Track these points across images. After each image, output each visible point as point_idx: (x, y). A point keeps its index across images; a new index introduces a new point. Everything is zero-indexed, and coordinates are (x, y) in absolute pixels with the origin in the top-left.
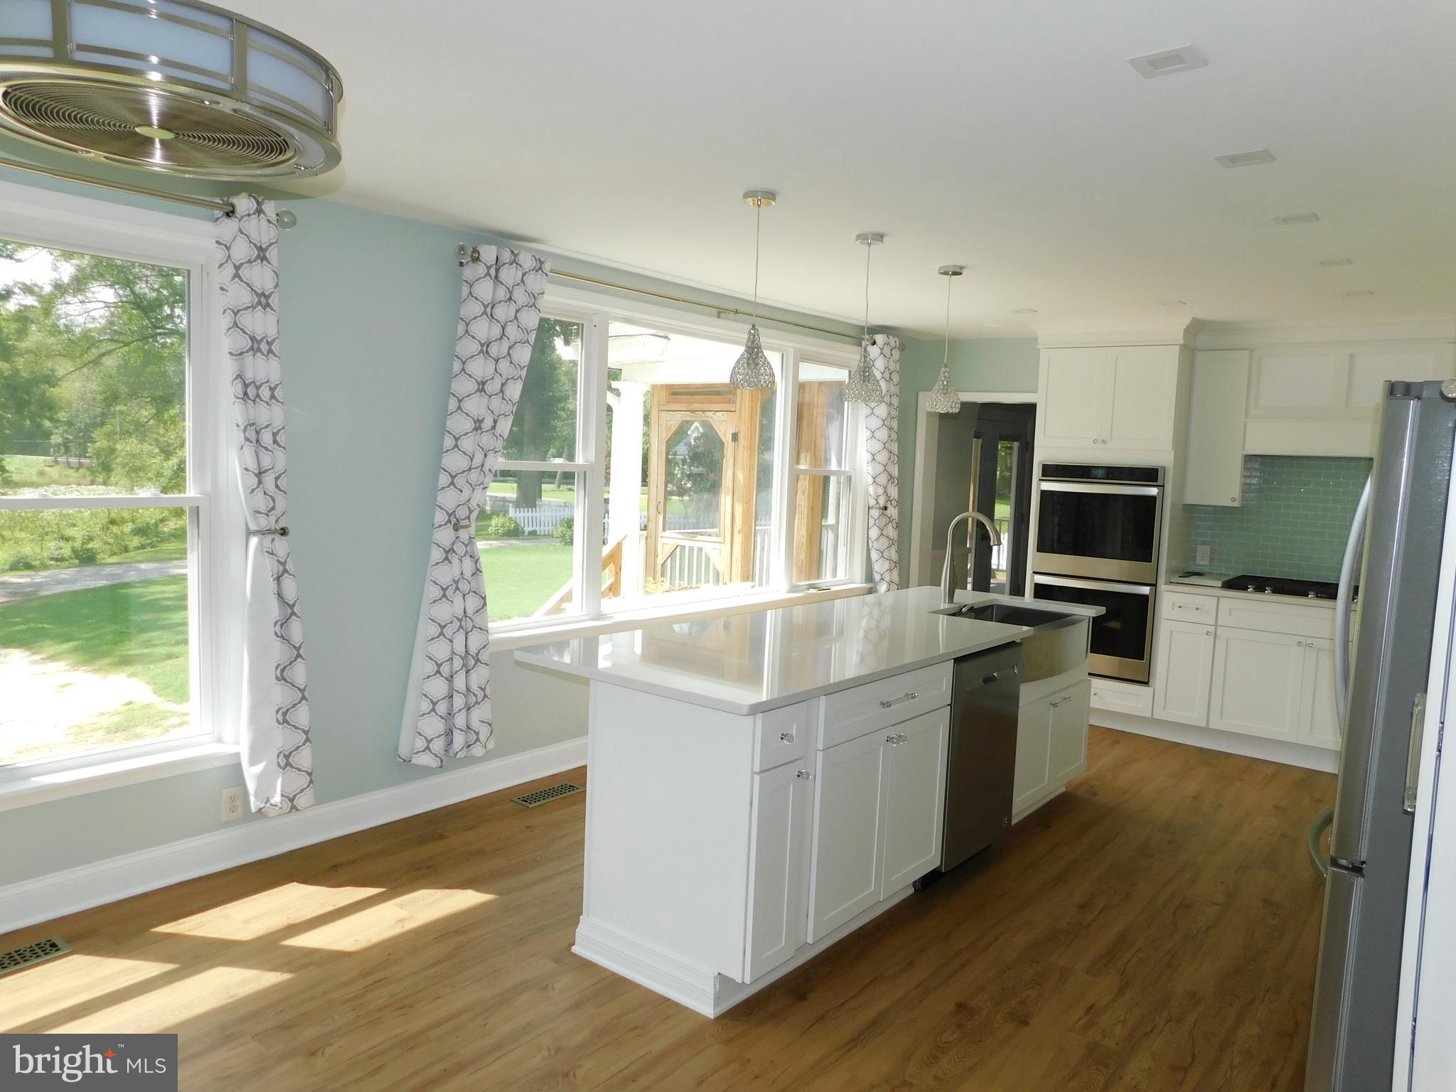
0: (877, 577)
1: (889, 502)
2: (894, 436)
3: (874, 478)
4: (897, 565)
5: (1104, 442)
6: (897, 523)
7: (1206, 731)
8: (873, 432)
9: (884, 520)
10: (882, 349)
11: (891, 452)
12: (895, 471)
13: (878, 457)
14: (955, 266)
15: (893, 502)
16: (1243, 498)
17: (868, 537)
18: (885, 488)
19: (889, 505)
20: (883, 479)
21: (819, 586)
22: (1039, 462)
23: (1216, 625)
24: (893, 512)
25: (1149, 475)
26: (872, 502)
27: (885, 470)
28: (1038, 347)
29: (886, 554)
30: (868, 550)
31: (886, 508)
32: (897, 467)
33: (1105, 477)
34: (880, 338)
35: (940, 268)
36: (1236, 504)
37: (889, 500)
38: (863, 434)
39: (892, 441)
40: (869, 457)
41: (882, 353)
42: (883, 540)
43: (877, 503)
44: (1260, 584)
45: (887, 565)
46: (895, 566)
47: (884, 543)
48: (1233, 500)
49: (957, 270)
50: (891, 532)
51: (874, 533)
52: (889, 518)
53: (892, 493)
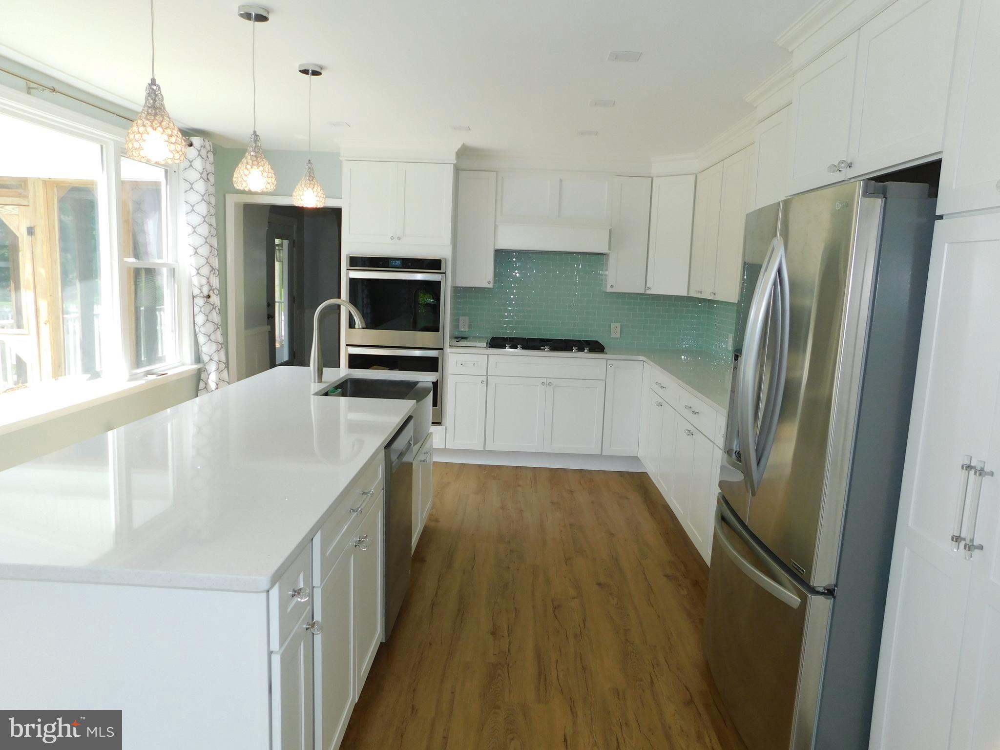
0: (206, 358)
1: (211, 291)
2: (214, 232)
3: (198, 270)
4: (223, 346)
5: (399, 239)
6: (219, 309)
7: (484, 452)
8: (194, 228)
9: (208, 308)
10: (199, 151)
11: (211, 247)
12: (216, 263)
13: (200, 251)
14: (317, 65)
15: (215, 291)
16: (495, 282)
17: (194, 323)
18: (208, 279)
19: (211, 294)
20: (205, 271)
21: (155, 371)
22: (347, 255)
23: (487, 375)
24: (215, 299)
25: (435, 265)
26: (196, 291)
27: (207, 262)
28: (341, 159)
29: (212, 337)
30: (195, 335)
31: (209, 297)
32: (217, 259)
33: (401, 266)
34: (196, 140)
35: (300, 66)
36: (491, 286)
37: (211, 289)
38: (184, 230)
39: (212, 236)
40: (192, 251)
41: (199, 155)
42: (209, 325)
43: (202, 292)
44: (514, 343)
45: (214, 347)
46: (222, 347)
47: (210, 327)
48: (489, 282)
49: (318, 69)
50: (215, 317)
51: (200, 319)
52: (213, 305)
53: (214, 283)
